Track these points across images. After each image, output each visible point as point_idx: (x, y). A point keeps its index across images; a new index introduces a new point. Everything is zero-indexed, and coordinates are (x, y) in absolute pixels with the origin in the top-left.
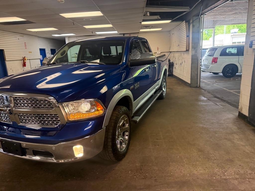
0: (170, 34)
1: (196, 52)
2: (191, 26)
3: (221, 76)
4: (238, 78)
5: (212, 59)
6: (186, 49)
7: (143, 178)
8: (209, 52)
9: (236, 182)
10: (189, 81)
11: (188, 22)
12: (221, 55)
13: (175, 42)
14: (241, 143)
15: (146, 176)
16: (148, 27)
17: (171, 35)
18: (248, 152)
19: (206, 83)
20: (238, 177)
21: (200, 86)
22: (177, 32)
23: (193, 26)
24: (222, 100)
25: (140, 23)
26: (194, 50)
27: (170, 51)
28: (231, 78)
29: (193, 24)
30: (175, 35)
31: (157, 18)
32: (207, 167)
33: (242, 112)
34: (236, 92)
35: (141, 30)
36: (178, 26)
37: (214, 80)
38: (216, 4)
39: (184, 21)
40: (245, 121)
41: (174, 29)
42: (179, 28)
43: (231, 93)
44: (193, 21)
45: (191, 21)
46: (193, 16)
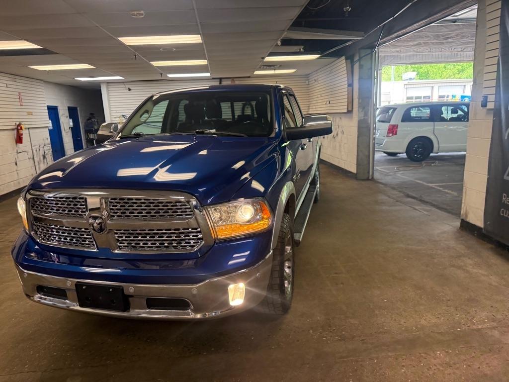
0: (308, 80)
1: (366, 114)
2: (356, 66)
3: (402, 159)
4: (434, 163)
5: (387, 128)
6: (348, 108)
7: (339, 340)
8: (380, 116)
9: (496, 333)
10: (353, 169)
11: (350, 59)
12: (403, 120)
13: (319, 96)
14: (480, 271)
15: (343, 335)
16: (272, 67)
17: (310, 83)
18: (497, 284)
19: (381, 173)
20: (495, 324)
21: (373, 178)
22: (326, 77)
23: (361, 67)
24: (421, 200)
25: (262, 59)
26: (362, 111)
27: (310, 113)
28: (423, 162)
29: (360, 63)
30: (320, 82)
31: (299, 51)
32: (440, 314)
33: (468, 220)
34: (440, 186)
35: (257, 73)
36: (328, 66)
37: (395, 167)
38: (408, 28)
39: (344, 57)
40: (474, 235)
41: (318, 71)
42: (329, 69)
43: (432, 188)
44: (359, 57)
45: (356, 58)
46: (360, 49)
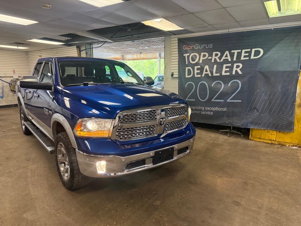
0: (27, 55)
2: (83, 52)
11: (78, 47)
22: (51, 55)
29: (86, 51)
36: (54, 49)
39: (75, 47)
42: (56, 51)
44: (86, 48)
46: (85, 44)
